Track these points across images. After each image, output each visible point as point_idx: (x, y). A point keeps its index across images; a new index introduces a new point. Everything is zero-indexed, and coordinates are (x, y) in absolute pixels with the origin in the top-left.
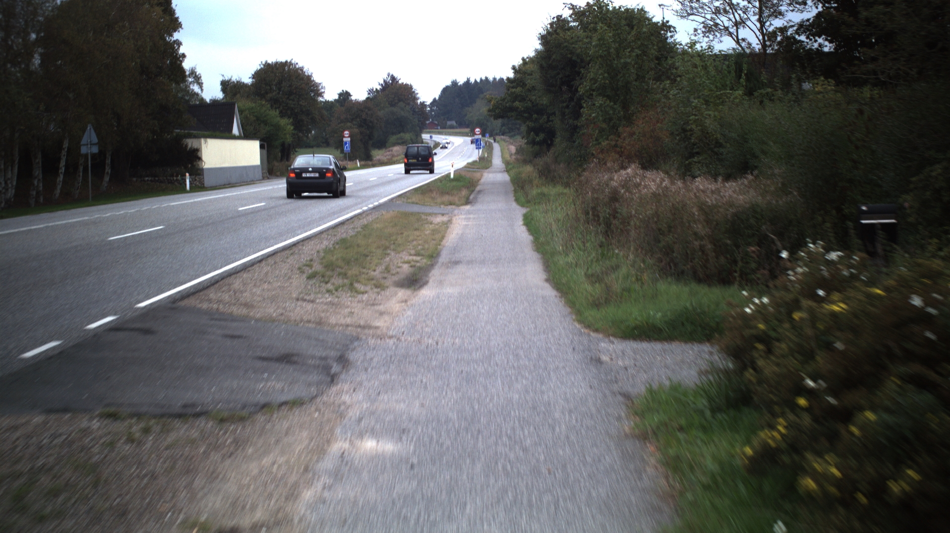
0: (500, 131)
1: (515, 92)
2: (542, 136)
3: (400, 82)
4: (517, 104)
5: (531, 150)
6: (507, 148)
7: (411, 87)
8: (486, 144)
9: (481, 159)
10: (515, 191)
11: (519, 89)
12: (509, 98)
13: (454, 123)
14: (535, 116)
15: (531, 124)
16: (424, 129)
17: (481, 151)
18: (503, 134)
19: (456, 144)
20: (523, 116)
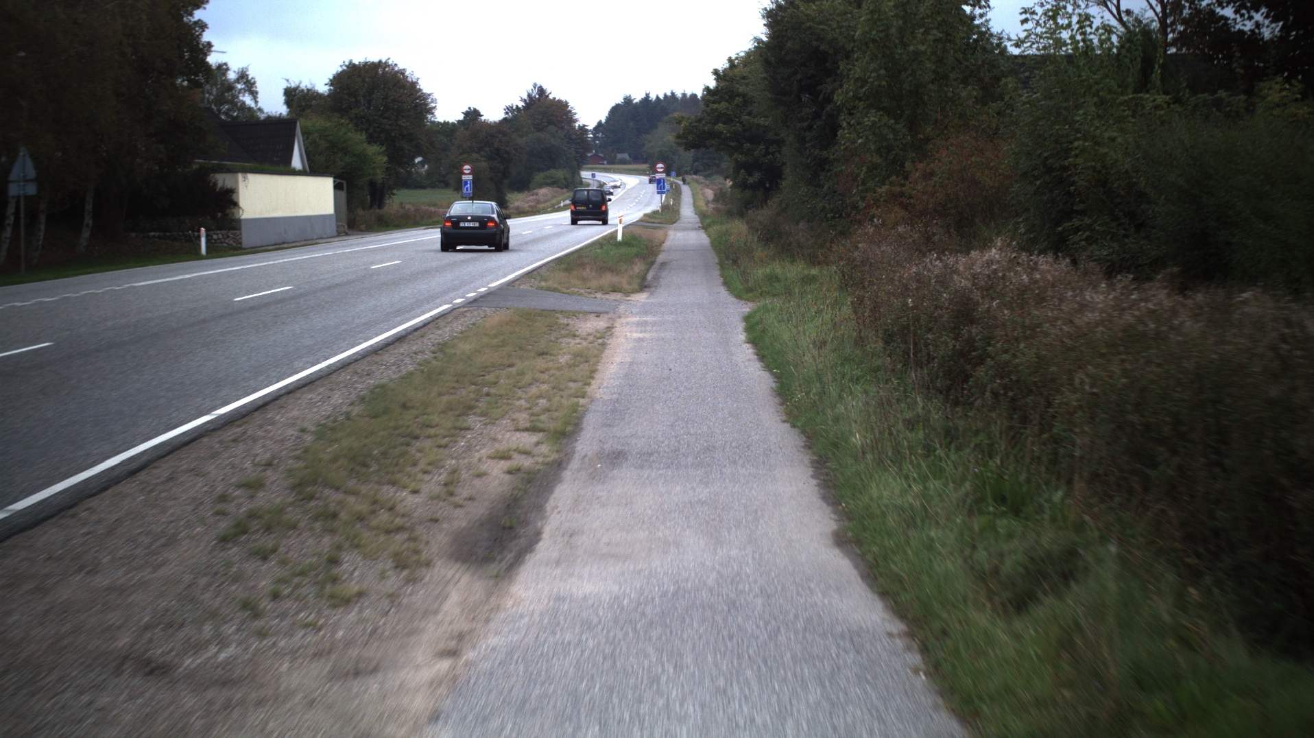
0: (692, 168)
1: (717, 109)
2: (757, 176)
3: (551, 97)
4: (720, 127)
5: (739, 196)
6: (700, 192)
7: (566, 105)
8: (671, 186)
9: (665, 207)
11: (723, 105)
12: (709, 118)
13: (626, 156)
14: (747, 145)
15: (741, 158)
16: (585, 164)
17: (664, 196)
18: (695, 173)
19: (629, 187)
20: (729, 146)
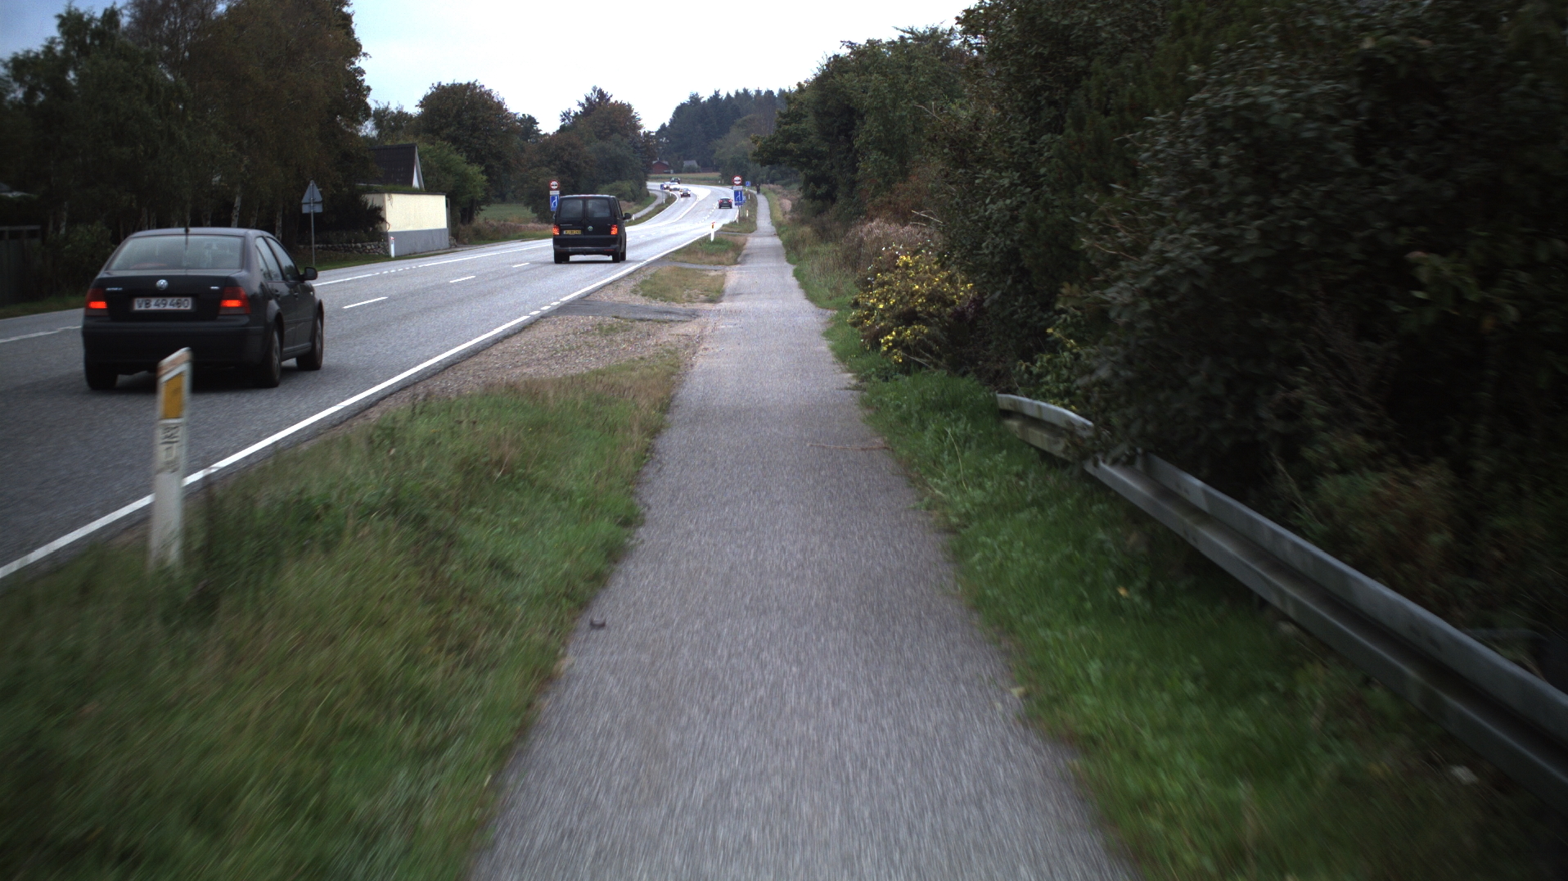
0: (768, 178)
1: (788, 130)
2: (824, 188)
3: (612, 100)
4: (791, 145)
5: (811, 206)
6: (778, 203)
7: (630, 109)
8: (747, 197)
9: (742, 218)
10: (787, 253)
12: (781, 137)
13: (694, 163)
14: (815, 161)
15: (811, 173)
16: (650, 173)
17: (740, 206)
18: (772, 182)
19: (700, 198)
20: (800, 162)
